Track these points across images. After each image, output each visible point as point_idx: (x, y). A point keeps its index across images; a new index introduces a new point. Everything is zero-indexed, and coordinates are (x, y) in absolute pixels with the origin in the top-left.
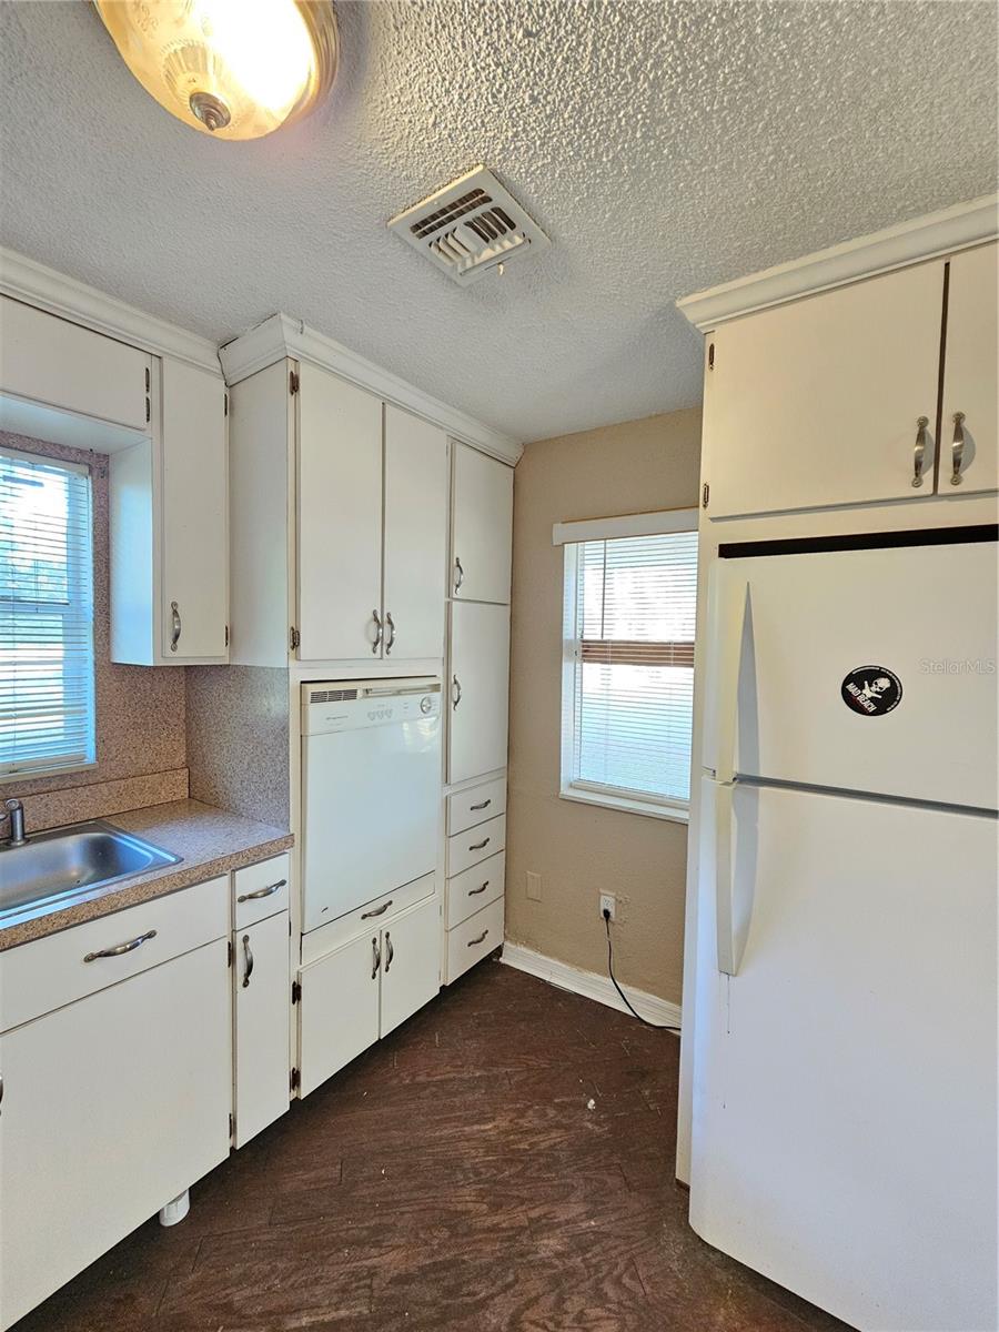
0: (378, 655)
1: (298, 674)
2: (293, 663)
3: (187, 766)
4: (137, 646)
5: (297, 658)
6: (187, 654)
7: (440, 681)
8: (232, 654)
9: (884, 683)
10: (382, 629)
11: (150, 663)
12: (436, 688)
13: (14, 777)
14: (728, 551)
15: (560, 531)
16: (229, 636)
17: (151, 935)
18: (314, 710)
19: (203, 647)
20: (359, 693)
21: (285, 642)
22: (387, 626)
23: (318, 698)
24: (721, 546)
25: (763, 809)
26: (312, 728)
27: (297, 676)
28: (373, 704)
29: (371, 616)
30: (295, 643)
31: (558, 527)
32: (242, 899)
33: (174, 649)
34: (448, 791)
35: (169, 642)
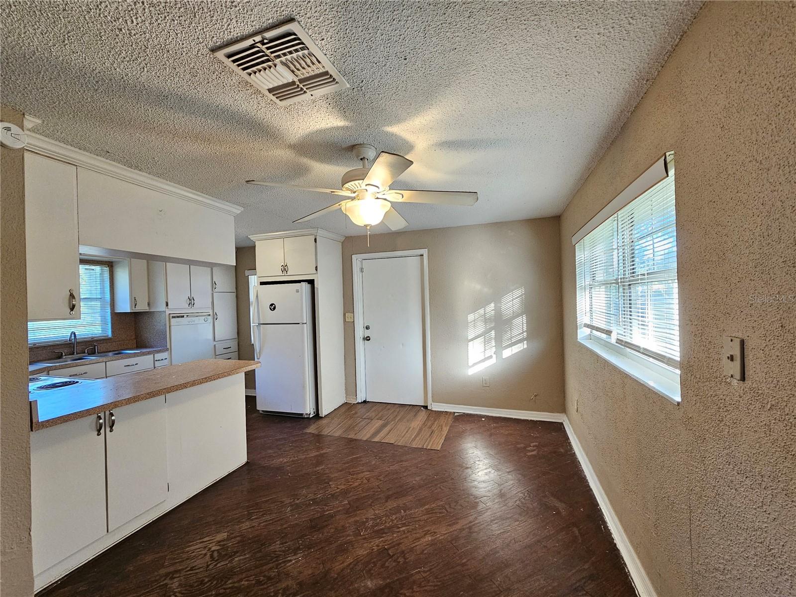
0: (190, 307)
1: (168, 312)
2: (167, 310)
3: (135, 339)
4: (124, 306)
5: (168, 308)
6: (139, 308)
7: (211, 313)
8: (149, 309)
9: (274, 306)
10: (191, 301)
11: (129, 311)
12: (209, 315)
13: (93, 340)
14: (262, 283)
15: (247, 273)
16: (149, 304)
17: (137, 364)
18: (173, 320)
19: (142, 307)
20: (185, 317)
21: (165, 305)
22: (192, 300)
23: (173, 317)
24: (261, 282)
25: (261, 328)
26: (172, 324)
27: (168, 313)
28: (189, 319)
29: (188, 298)
30: (167, 305)
31: (246, 271)
32: (156, 361)
33: (135, 308)
34: (215, 343)
35: (134, 307)
